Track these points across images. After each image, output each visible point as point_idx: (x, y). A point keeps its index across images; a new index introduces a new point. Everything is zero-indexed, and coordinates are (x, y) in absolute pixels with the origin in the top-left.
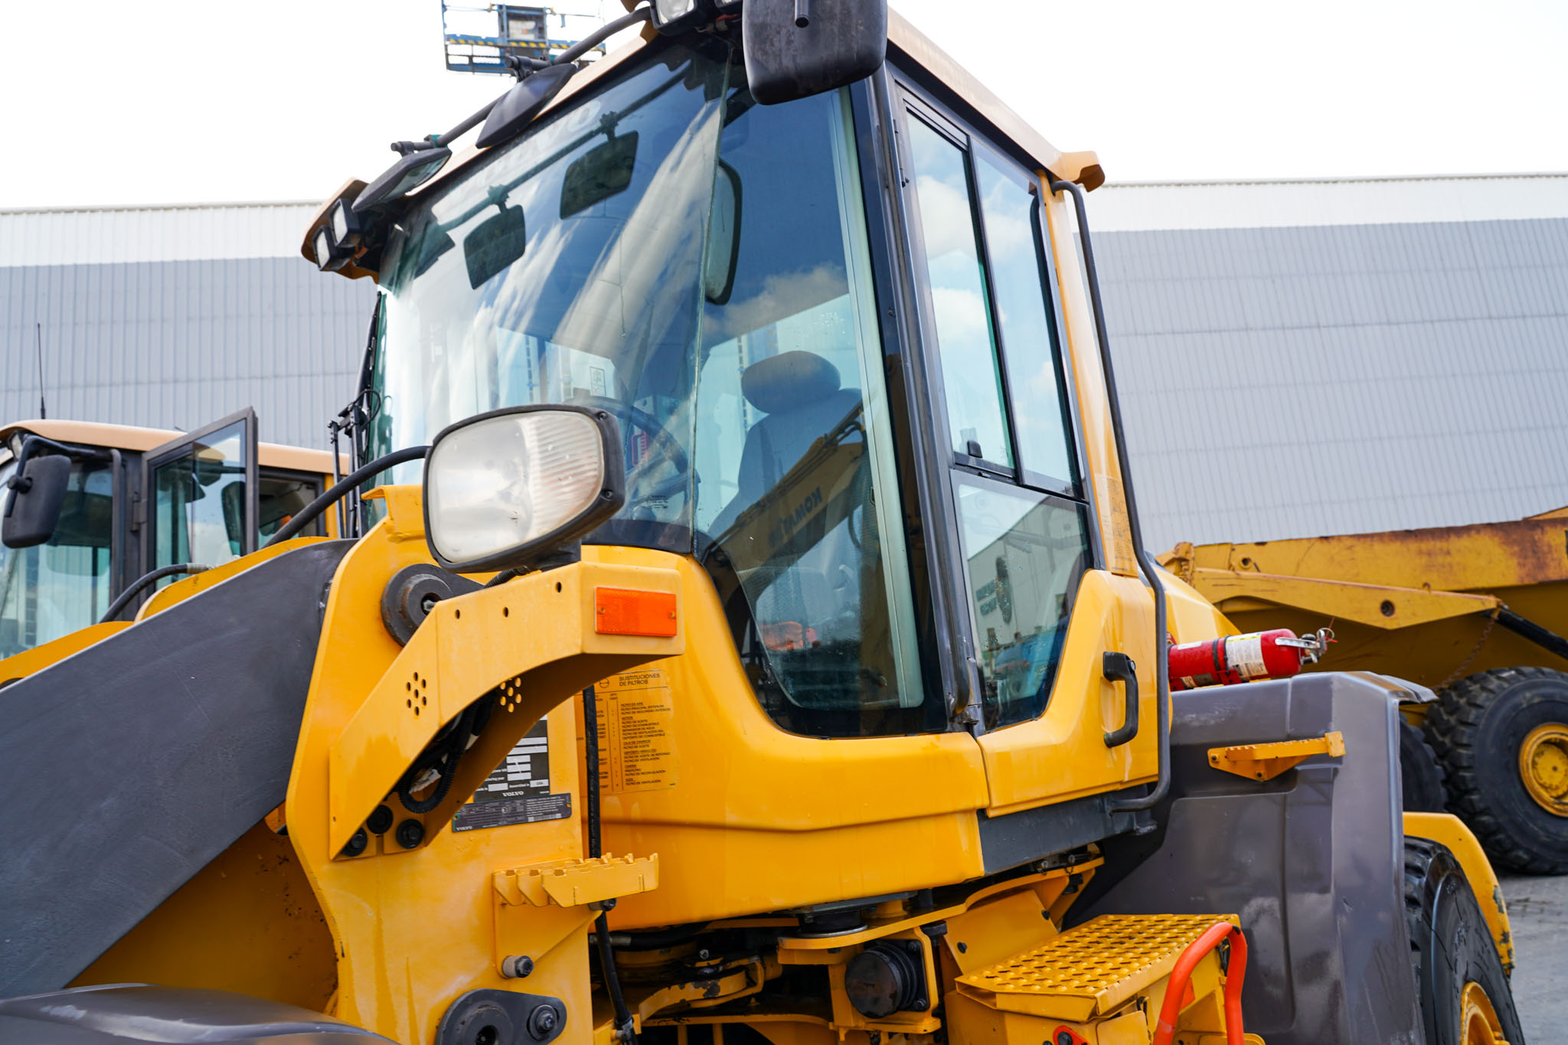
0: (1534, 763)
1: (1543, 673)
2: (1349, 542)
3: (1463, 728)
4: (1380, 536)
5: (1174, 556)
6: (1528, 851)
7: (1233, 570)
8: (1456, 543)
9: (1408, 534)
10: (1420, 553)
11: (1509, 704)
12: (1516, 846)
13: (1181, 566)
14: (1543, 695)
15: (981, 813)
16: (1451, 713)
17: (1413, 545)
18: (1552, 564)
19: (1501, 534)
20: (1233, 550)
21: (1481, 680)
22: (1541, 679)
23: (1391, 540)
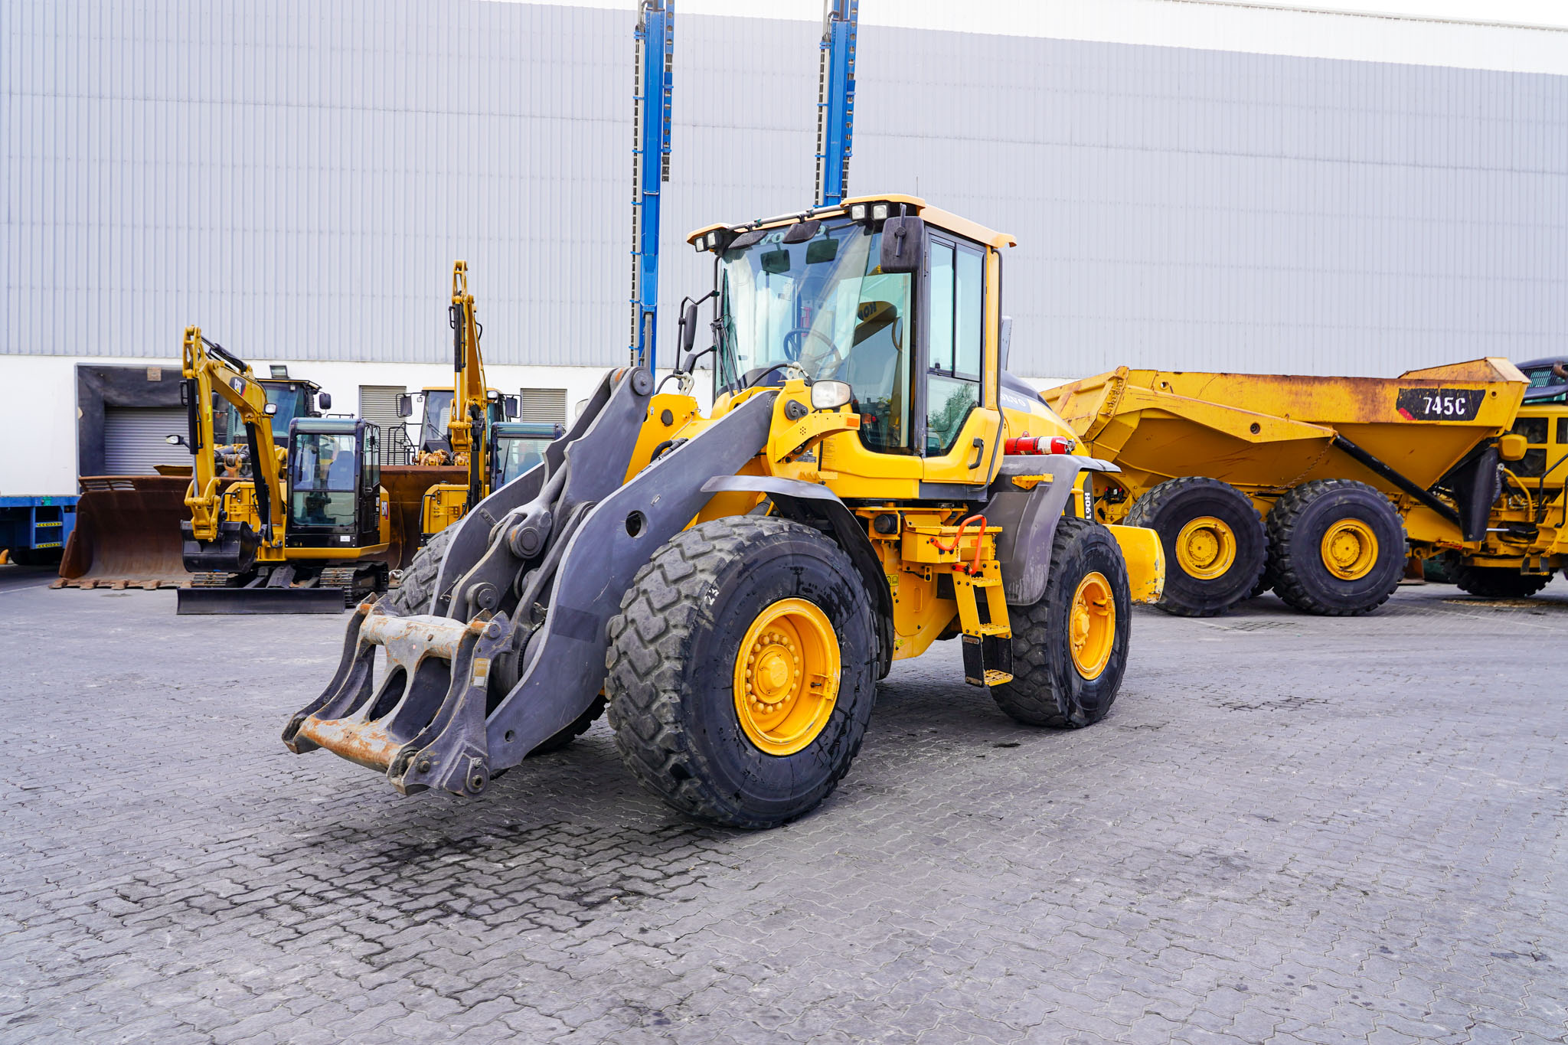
0: (1333, 544)
1: (1356, 485)
2: (1241, 379)
3: (1291, 515)
4: (1264, 377)
5: (1115, 374)
6: (1312, 598)
7: (1154, 389)
8: (1317, 388)
9: (1285, 377)
10: (1290, 392)
11: (1326, 503)
12: (1305, 594)
13: (1118, 382)
14: (1350, 499)
15: (920, 480)
16: (1288, 504)
17: (1287, 386)
18: (1383, 411)
19: (1352, 385)
20: (1158, 375)
21: (1313, 484)
22: (1354, 488)
23: (1272, 381)
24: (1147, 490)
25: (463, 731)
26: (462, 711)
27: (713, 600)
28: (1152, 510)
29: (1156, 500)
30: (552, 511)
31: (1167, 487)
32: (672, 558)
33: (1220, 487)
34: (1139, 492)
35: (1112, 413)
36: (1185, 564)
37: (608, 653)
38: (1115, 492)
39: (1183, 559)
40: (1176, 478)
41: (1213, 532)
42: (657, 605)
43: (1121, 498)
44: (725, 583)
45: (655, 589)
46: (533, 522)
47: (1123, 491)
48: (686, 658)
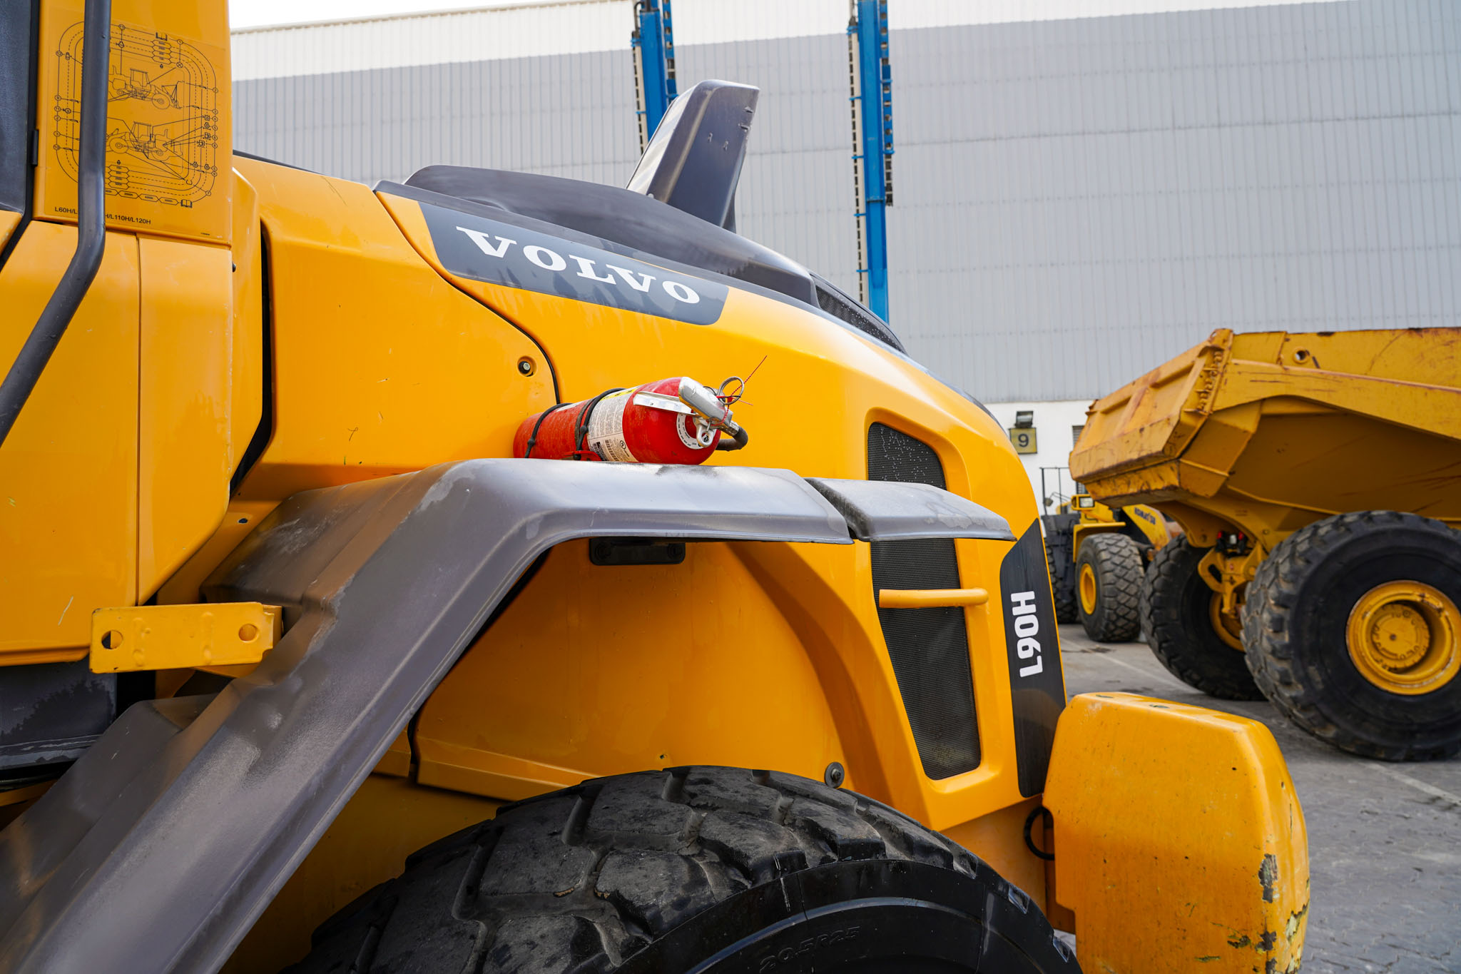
2: (1449, 337)
5: (1209, 344)
7: (1281, 364)
13: (1214, 356)
20: (1287, 340)
24: (1286, 536)
28: (1295, 573)
29: (1303, 554)
31: (1322, 532)
33: (1425, 528)
34: (1272, 539)
35: (1207, 408)
36: (1368, 667)
38: (1233, 539)
39: (1362, 658)
40: (1339, 514)
41: (1419, 608)
43: (1244, 548)
47: (1246, 539)
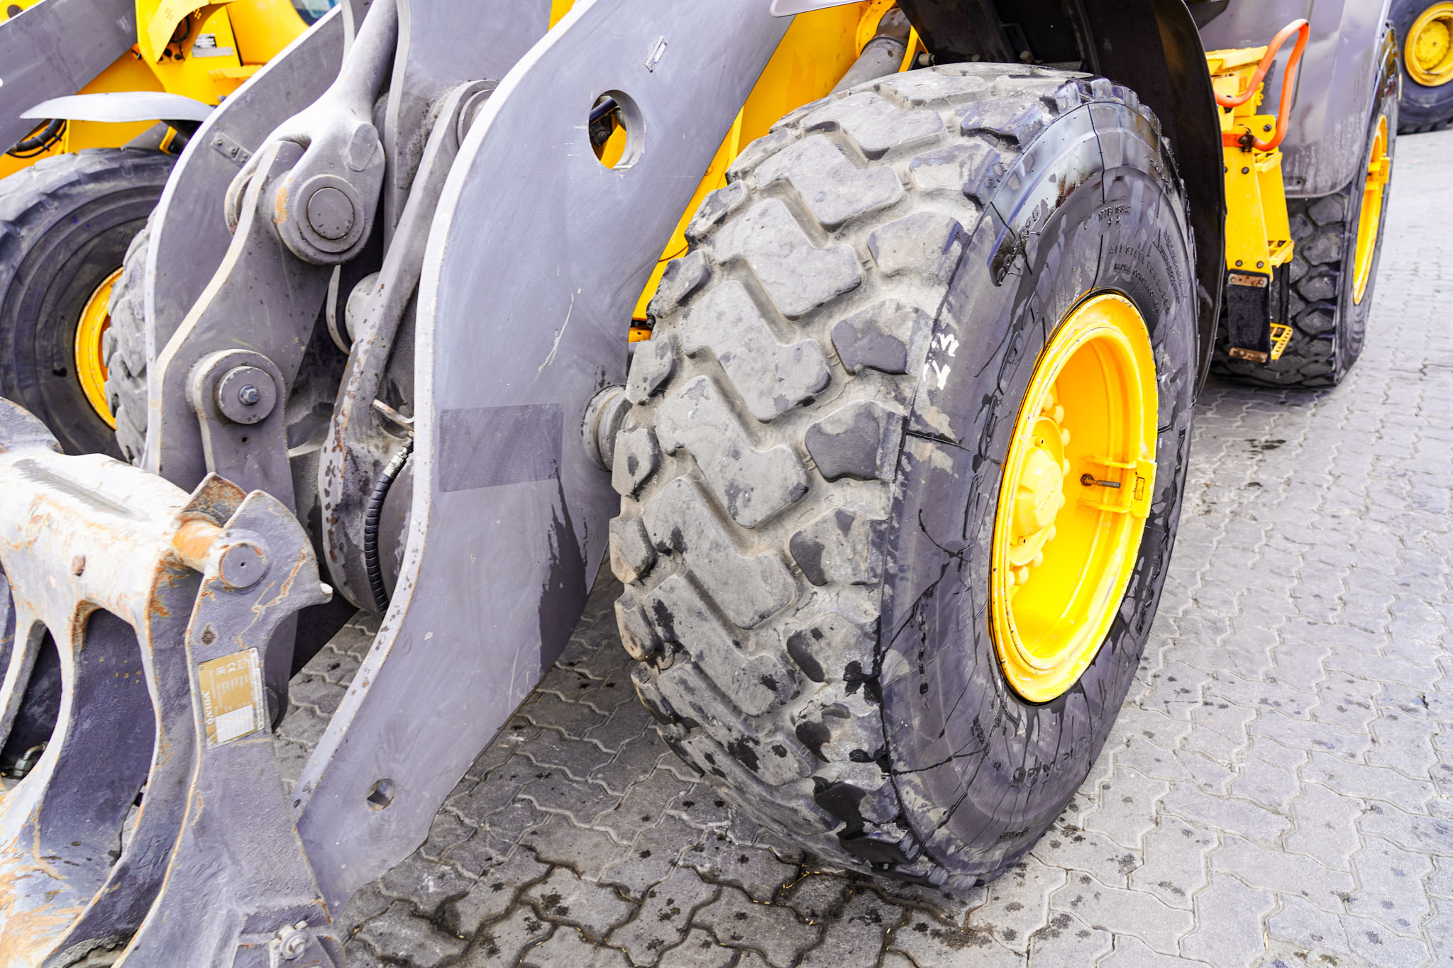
25: (222, 879)
26: (202, 828)
27: (947, 369)
30: (377, 120)
32: (770, 234)
37: (614, 540)
42: (761, 408)
44: (970, 307)
45: (739, 350)
46: (329, 159)
48: (889, 579)
